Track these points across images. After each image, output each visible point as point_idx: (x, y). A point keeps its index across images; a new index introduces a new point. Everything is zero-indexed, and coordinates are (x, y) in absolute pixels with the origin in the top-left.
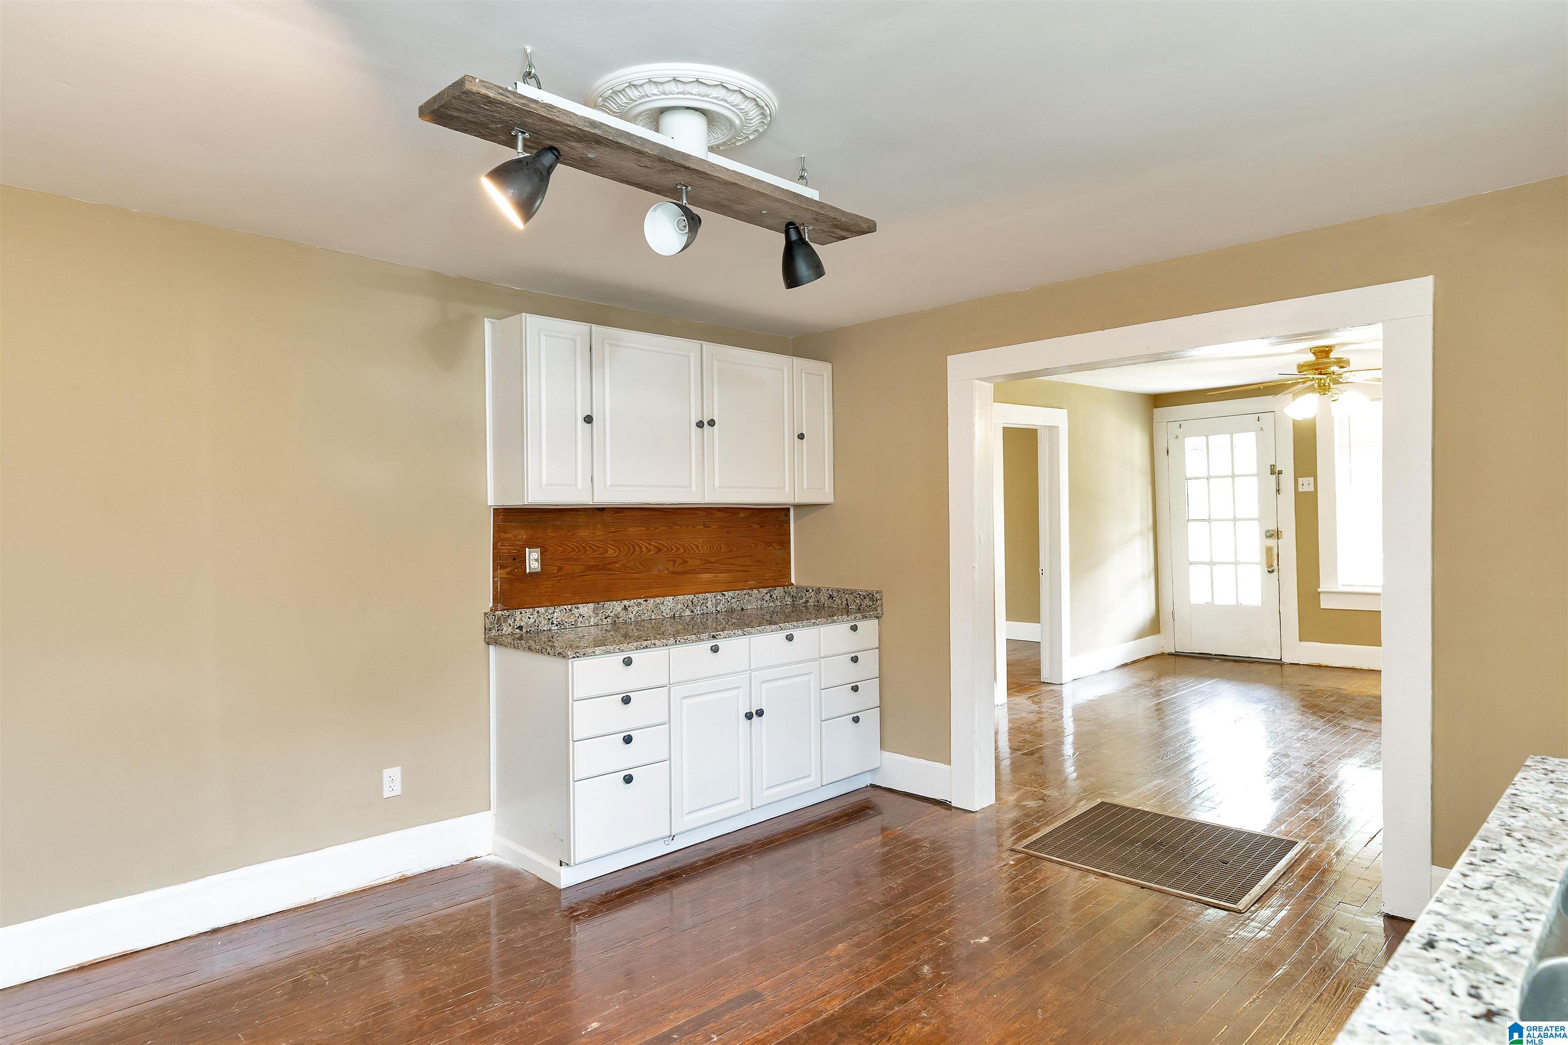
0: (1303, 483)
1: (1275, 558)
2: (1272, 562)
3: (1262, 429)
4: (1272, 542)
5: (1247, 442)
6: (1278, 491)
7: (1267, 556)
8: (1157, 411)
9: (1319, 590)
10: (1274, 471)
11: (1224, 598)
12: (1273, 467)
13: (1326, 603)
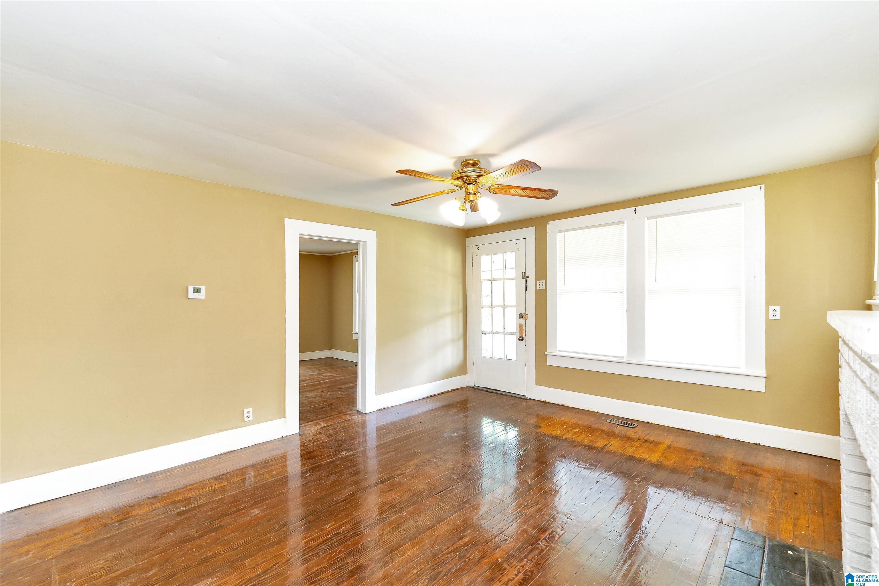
0: (539, 284)
1: (524, 331)
2: (522, 334)
3: (518, 250)
4: (522, 321)
5: (511, 257)
6: (526, 289)
7: (520, 330)
8: (468, 239)
9: (546, 353)
10: (525, 277)
11: (499, 355)
12: (524, 273)
13: (550, 362)
